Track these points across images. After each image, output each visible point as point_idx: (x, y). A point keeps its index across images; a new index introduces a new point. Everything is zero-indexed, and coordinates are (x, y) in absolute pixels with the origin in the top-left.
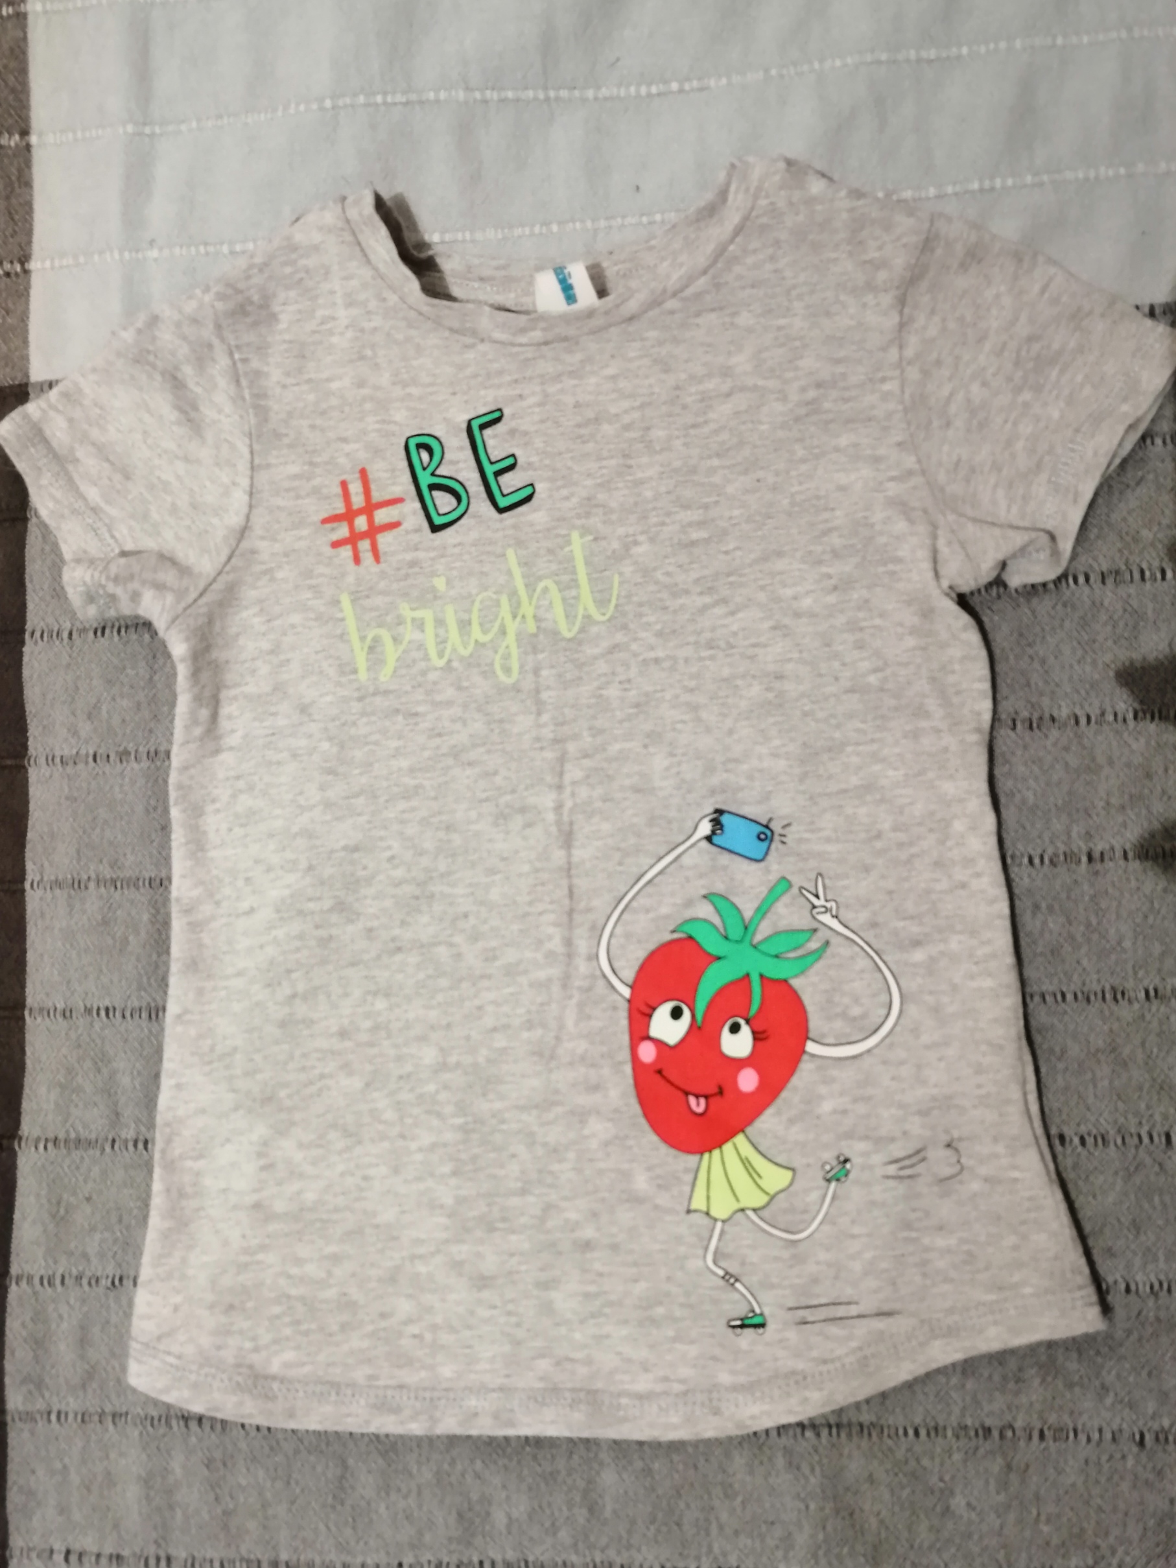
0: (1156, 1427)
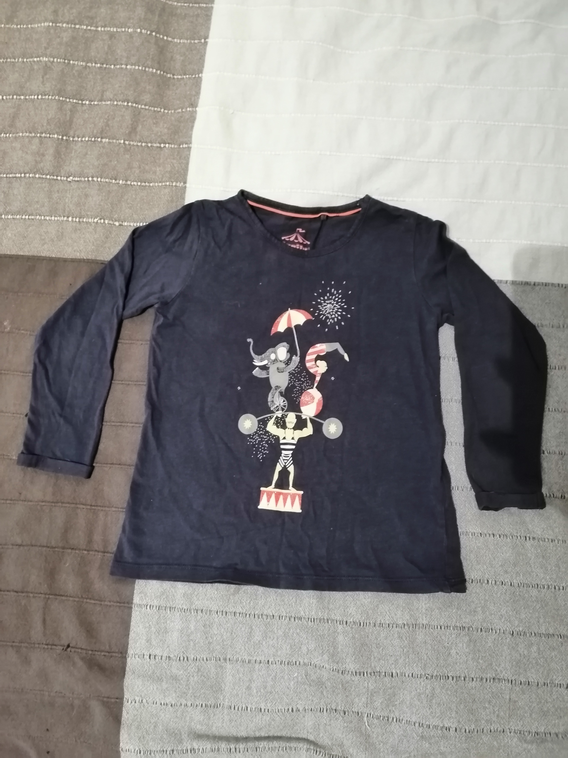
0: (518, 630)
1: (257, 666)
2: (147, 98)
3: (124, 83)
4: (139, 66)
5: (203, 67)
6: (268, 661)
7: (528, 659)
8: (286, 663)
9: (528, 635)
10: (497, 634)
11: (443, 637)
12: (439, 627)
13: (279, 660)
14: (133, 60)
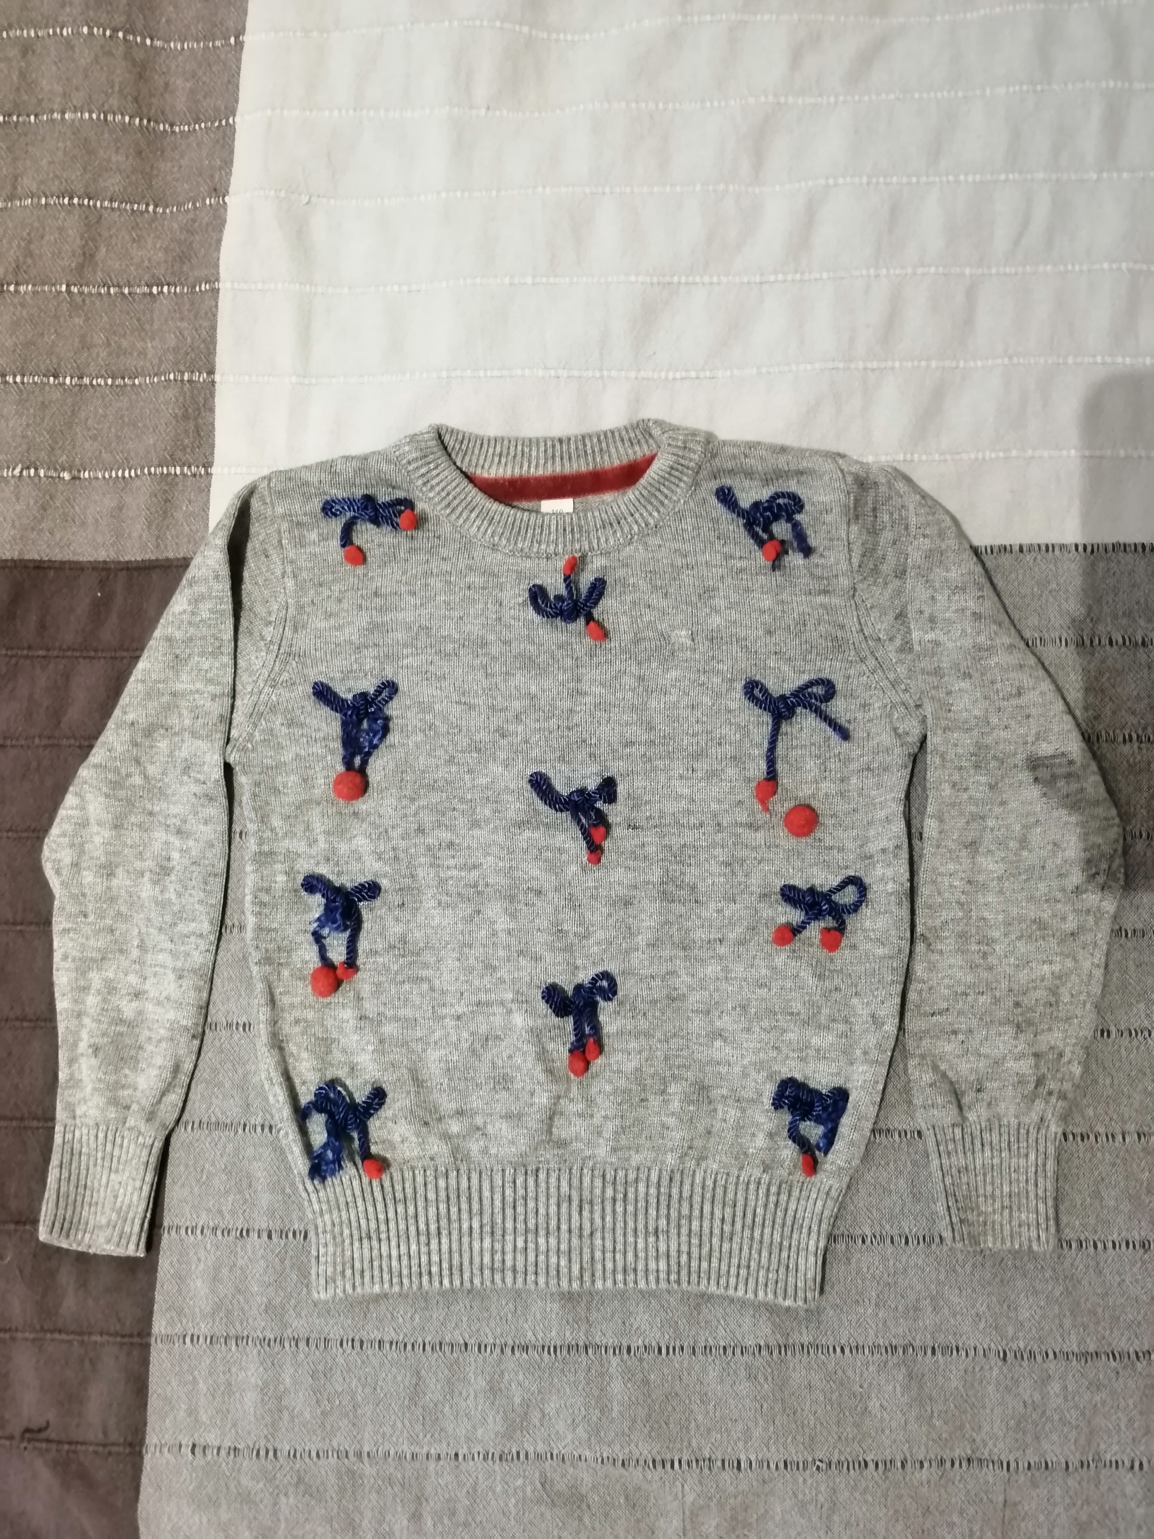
1: (432, 1465)
2: (113, 182)
3: (60, 154)
4: (91, 112)
5: (237, 101)
6: (456, 1455)
7: (1044, 1412)
8: (497, 1457)
9: (1039, 1358)
10: (970, 1357)
11: (850, 1373)
12: (838, 1350)
13: (481, 1450)
14: (78, 98)
